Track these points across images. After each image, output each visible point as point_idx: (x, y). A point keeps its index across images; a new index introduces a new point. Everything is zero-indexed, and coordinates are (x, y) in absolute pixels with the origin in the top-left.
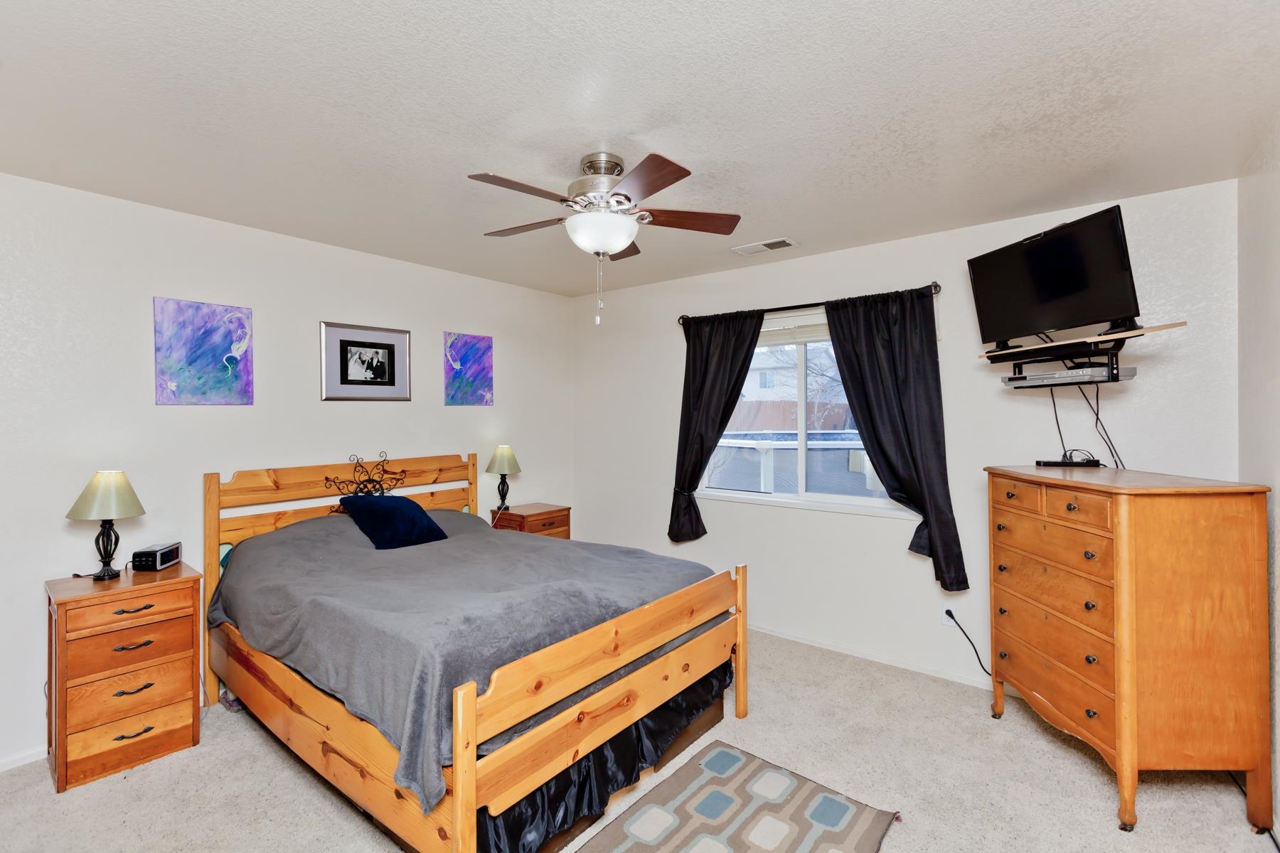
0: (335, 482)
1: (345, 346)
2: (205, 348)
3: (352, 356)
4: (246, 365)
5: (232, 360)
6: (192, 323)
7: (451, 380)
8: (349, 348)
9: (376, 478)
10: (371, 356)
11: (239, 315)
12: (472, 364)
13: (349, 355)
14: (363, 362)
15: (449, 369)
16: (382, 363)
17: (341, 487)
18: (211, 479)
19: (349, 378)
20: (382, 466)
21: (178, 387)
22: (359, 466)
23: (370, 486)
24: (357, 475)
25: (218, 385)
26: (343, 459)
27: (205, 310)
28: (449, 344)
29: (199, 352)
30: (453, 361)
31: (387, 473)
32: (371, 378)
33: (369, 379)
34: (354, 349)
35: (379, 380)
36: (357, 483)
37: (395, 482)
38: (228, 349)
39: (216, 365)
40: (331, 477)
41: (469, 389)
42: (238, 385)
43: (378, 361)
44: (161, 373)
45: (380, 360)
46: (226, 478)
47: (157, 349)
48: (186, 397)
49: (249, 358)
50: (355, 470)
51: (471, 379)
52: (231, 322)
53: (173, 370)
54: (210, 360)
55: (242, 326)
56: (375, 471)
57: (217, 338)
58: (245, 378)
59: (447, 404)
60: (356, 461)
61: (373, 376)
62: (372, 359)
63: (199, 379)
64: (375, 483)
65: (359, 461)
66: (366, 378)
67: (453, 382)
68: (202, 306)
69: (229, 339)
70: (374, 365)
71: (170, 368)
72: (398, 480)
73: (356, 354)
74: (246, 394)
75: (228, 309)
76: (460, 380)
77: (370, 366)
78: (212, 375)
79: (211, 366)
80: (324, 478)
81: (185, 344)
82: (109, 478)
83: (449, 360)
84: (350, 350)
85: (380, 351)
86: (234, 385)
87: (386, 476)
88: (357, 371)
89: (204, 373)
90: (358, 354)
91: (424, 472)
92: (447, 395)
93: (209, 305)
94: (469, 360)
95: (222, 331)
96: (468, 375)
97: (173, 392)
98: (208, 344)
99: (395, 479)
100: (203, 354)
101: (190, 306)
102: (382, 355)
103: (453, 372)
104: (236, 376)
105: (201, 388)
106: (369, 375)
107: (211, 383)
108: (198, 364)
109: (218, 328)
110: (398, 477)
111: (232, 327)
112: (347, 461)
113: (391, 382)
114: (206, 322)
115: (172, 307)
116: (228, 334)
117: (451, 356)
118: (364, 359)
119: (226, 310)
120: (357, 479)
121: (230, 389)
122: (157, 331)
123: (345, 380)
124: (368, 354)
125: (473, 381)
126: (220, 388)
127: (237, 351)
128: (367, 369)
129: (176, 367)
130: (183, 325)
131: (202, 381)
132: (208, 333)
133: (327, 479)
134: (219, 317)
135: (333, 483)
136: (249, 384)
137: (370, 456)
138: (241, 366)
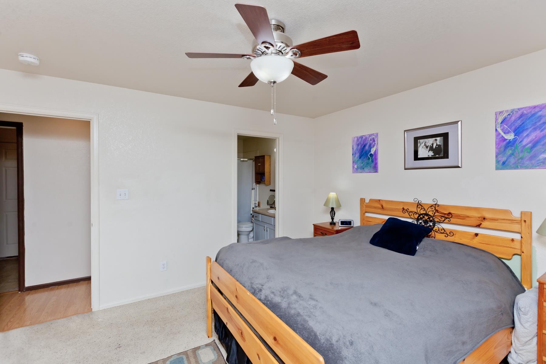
0: (407, 211)
1: (416, 139)
2: (364, 152)
3: (420, 145)
4: (375, 156)
5: (371, 155)
6: (361, 144)
7: (502, 149)
8: (419, 141)
9: (430, 213)
10: (432, 143)
11: (373, 137)
12: (531, 132)
13: (419, 145)
14: (427, 147)
15: (500, 140)
16: (439, 146)
17: (410, 214)
18: (362, 200)
19: (419, 157)
20: (435, 207)
21: (357, 167)
22: (419, 205)
23: (426, 217)
24: (419, 210)
25: (367, 165)
26: (410, 199)
27: (364, 138)
28: (500, 120)
29: (362, 154)
30: (505, 133)
31: (438, 212)
32: (432, 156)
33: (431, 156)
34: (421, 141)
35: (437, 156)
36: (419, 214)
37: (443, 219)
38: (370, 151)
39: (367, 157)
40: (406, 208)
41: (526, 155)
42: (373, 165)
43: (437, 145)
44: (353, 162)
45: (438, 144)
46: (367, 201)
47: (353, 155)
48: (359, 170)
49: (376, 153)
50: (417, 206)
51: (530, 145)
52: (371, 140)
53: (356, 161)
54: (365, 156)
55: (374, 141)
56: (430, 209)
57: (367, 147)
58: (375, 161)
59: (497, 169)
60: (417, 202)
61: (433, 154)
62: (433, 144)
63: (362, 163)
64: (430, 217)
65: (419, 202)
66: (428, 156)
67: (505, 150)
68: (363, 136)
69: (370, 147)
70: (434, 147)
71: (355, 160)
72: (447, 218)
73: (423, 143)
74: (375, 169)
75: (370, 135)
76: (513, 148)
77: (431, 149)
78: (365, 162)
79: (365, 158)
80: (402, 208)
81: (359, 152)
82: (333, 195)
83: (500, 134)
84: (420, 142)
85: (438, 139)
86: (372, 165)
87: (437, 214)
88: (423, 152)
89: (363, 161)
90: (424, 143)
91: (468, 217)
92: (498, 162)
93: (364, 136)
94: (527, 129)
95: (368, 144)
96: (524, 143)
97: (356, 168)
98: (365, 150)
99: (444, 217)
100: (363, 154)
101: (360, 138)
102: (439, 141)
103: (505, 143)
104: (372, 161)
105: (363, 167)
106: (431, 154)
107: (365, 165)
108: (362, 158)
109: (367, 143)
110: (446, 216)
111: (371, 142)
112: (412, 201)
113: (446, 156)
114: (364, 142)
115: (356, 139)
116: (370, 145)
117: (502, 130)
118: (428, 145)
119: (370, 136)
120: (419, 212)
121: (370, 167)
122: (353, 149)
123: (416, 158)
124: (430, 141)
125: (532, 148)
126: (368, 166)
127: (372, 152)
128: (429, 150)
129: (357, 160)
130: (358, 145)
131: (363, 164)
132: (365, 146)
133: (403, 208)
134: (367, 139)
135: (406, 211)
136: (376, 164)
137: (427, 200)
138: (374, 157)
